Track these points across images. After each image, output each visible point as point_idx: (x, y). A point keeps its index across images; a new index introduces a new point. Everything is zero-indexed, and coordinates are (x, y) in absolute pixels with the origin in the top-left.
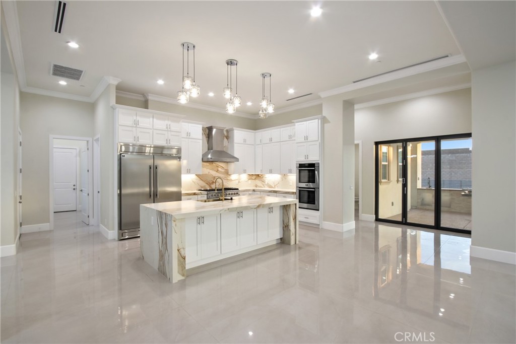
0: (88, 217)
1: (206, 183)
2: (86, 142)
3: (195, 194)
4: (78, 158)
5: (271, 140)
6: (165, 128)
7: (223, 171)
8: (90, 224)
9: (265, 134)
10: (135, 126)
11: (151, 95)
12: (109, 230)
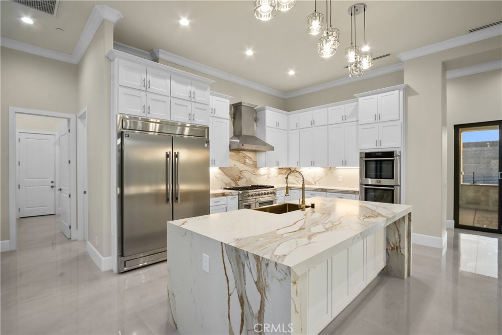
0: (70, 227)
1: (232, 180)
2: (67, 120)
3: (223, 195)
4: (57, 147)
5: (313, 123)
6: (186, 96)
7: (251, 163)
8: (72, 239)
9: (303, 116)
10: (144, 89)
11: (163, 51)
12: (103, 256)
